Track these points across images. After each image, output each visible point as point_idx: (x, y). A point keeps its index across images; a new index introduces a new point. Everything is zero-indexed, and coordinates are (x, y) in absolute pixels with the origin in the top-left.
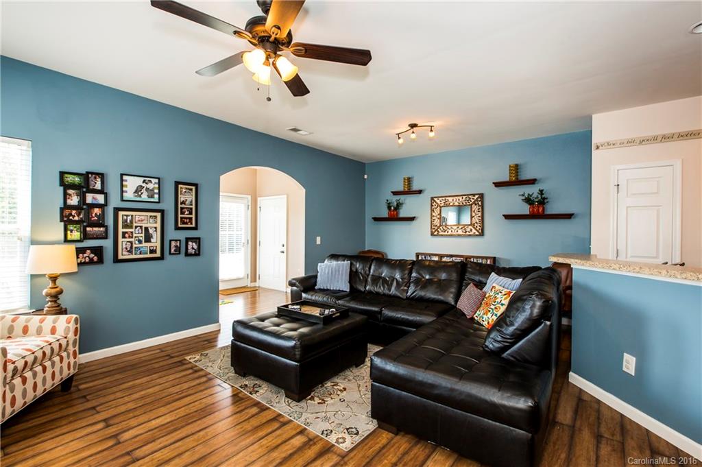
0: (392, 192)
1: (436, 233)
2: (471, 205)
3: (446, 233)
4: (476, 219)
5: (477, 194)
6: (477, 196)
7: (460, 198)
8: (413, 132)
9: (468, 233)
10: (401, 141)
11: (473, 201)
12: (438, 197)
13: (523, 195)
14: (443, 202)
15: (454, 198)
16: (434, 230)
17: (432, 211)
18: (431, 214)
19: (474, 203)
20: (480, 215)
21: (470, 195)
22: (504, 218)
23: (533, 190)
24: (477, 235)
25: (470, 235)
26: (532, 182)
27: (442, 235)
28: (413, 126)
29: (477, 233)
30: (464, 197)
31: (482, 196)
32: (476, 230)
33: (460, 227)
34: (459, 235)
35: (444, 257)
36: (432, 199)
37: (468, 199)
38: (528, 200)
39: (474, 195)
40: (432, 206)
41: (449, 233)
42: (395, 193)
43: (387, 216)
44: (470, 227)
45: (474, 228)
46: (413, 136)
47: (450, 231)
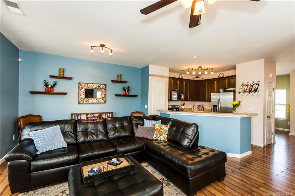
0: (50, 76)
1: (82, 102)
2: (101, 89)
3: (88, 102)
4: (103, 96)
5: (104, 84)
6: (104, 85)
7: (96, 85)
8: (102, 49)
9: (99, 102)
10: (92, 51)
11: (102, 87)
12: (83, 83)
13: (123, 87)
14: (86, 86)
15: (93, 85)
16: (80, 101)
17: (79, 90)
18: (79, 92)
19: (102, 88)
20: (105, 94)
21: (101, 84)
22: (115, 95)
23: (125, 85)
24: (104, 103)
25: (100, 103)
26: (125, 82)
27: (85, 103)
28: (103, 46)
29: (104, 102)
30: (98, 85)
31: (105, 85)
32: (103, 100)
33: (96, 99)
34: (95, 103)
35: (89, 114)
36: (79, 83)
37: (99, 86)
38: (124, 90)
39: (102, 84)
40: (79, 87)
41: (90, 102)
42: (52, 77)
43: (44, 91)
44: (101, 99)
45: (102, 99)
46: (102, 51)
47: (90, 101)
